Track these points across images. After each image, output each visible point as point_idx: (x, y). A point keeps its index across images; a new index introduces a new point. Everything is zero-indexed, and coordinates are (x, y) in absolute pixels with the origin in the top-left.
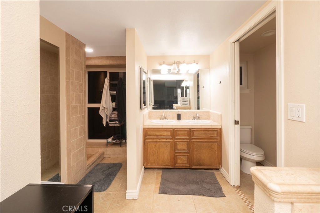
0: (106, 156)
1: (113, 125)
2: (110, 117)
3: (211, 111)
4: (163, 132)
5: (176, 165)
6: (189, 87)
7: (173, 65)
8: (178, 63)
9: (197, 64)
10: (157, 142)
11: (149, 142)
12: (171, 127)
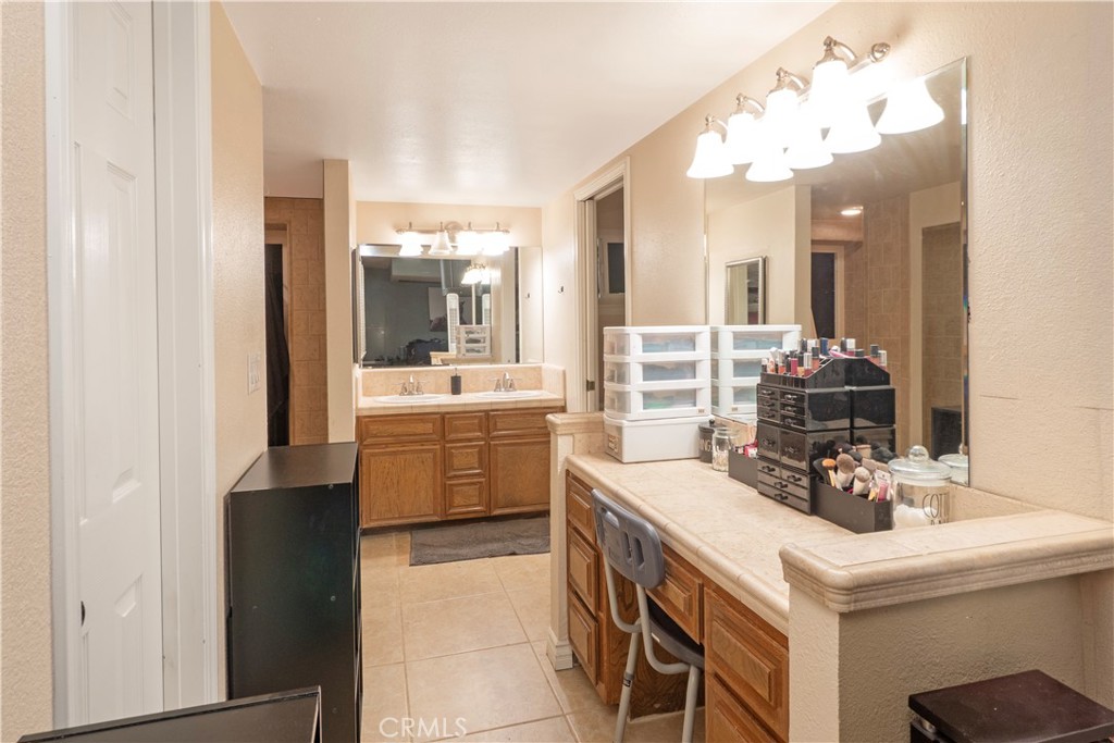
3: (545, 366)
4: (412, 425)
5: (451, 511)
6: (489, 286)
7: (438, 233)
8: (452, 228)
9: (507, 231)
10: (394, 453)
11: (373, 455)
12: (437, 410)
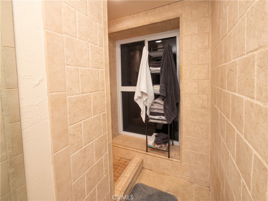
0: (145, 166)
1: (156, 121)
2: (150, 109)
